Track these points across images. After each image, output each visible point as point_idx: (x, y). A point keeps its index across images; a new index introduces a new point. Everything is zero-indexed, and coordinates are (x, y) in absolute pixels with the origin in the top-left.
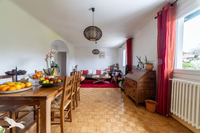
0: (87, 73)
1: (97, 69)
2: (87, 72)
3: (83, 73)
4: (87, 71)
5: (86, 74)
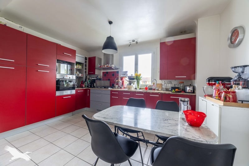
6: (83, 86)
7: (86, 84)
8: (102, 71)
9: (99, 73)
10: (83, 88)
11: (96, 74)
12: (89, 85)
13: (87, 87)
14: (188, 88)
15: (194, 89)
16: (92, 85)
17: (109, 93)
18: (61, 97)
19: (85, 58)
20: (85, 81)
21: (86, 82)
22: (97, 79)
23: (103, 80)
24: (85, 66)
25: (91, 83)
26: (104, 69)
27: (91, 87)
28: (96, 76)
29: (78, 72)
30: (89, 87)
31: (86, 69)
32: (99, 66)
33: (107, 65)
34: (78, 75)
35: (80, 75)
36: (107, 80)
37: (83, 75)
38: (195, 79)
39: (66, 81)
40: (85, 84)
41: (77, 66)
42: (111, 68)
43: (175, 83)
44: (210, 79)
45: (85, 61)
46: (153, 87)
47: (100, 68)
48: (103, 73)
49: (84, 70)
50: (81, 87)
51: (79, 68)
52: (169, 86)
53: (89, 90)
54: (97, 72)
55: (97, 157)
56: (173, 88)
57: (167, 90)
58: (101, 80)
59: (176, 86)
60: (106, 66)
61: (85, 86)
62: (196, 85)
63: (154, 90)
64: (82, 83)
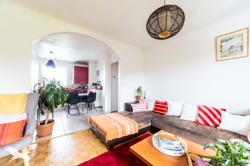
0: (164, 111)
1: (201, 104)
2: (164, 107)
3: (155, 109)
4: (166, 104)
5: (162, 114)
14: (86, 87)
15: (88, 87)
38: (88, 83)
43: (79, 85)
44: (93, 84)
46: (69, 87)
52: (77, 86)
56: (79, 87)
57: (76, 88)
59: (80, 86)
62: (88, 86)
63: (69, 89)
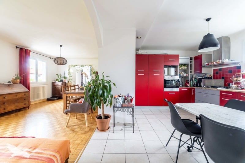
6: (188, 85)
7: (192, 84)
8: (213, 69)
9: (208, 71)
10: (187, 86)
11: (202, 73)
12: (194, 84)
13: (193, 86)
16: (198, 84)
17: (219, 94)
18: (167, 92)
19: (190, 58)
20: (190, 81)
21: (192, 82)
22: (205, 78)
23: (214, 79)
24: (190, 66)
25: (197, 83)
26: (215, 66)
27: (197, 86)
28: (204, 75)
29: (183, 73)
30: (195, 87)
31: (191, 69)
32: (206, 64)
33: (217, 61)
34: (183, 75)
35: (185, 75)
36: (220, 78)
37: (188, 75)
39: (174, 81)
40: (190, 83)
41: (182, 67)
42: (223, 64)
45: (190, 61)
47: (208, 66)
48: (214, 70)
49: (189, 70)
50: (185, 86)
51: (184, 69)
53: (194, 89)
54: (204, 70)
55: (174, 129)
58: (211, 79)
60: (215, 62)
61: (191, 85)
64: (186, 83)
